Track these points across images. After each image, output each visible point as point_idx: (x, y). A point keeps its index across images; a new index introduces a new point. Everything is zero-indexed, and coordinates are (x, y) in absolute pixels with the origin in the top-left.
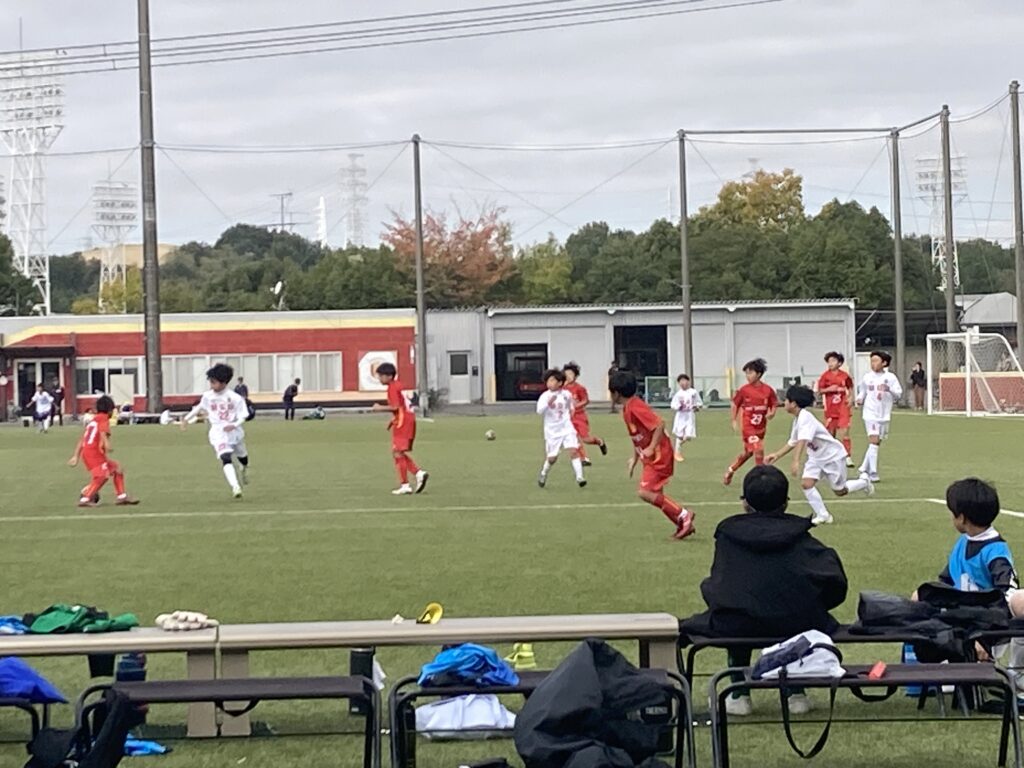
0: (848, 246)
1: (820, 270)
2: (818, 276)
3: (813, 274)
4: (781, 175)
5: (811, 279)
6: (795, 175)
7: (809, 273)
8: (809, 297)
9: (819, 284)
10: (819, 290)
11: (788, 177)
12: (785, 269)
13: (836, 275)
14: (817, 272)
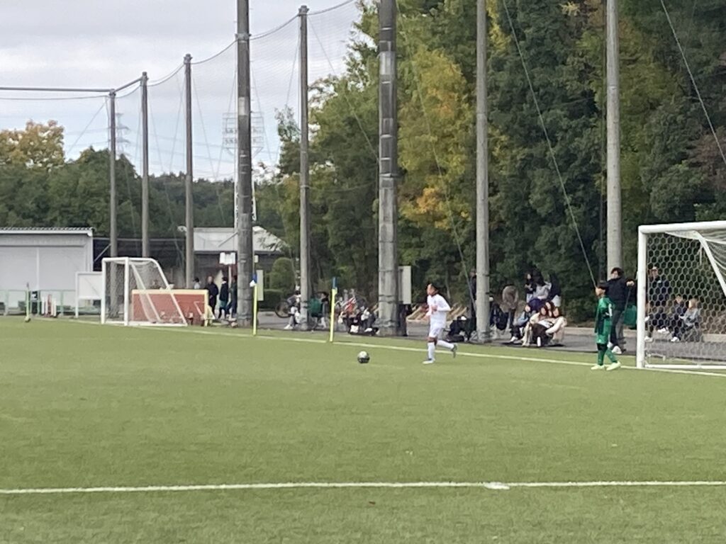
0: (96, 185)
1: (73, 204)
2: (70, 209)
3: (66, 207)
4: (46, 125)
5: (65, 211)
6: (58, 126)
7: (62, 206)
8: (62, 226)
9: (71, 216)
10: (71, 221)
11: (52, 127)
12: (44, 203)
13: (85, 209)
14: (70, 205)
